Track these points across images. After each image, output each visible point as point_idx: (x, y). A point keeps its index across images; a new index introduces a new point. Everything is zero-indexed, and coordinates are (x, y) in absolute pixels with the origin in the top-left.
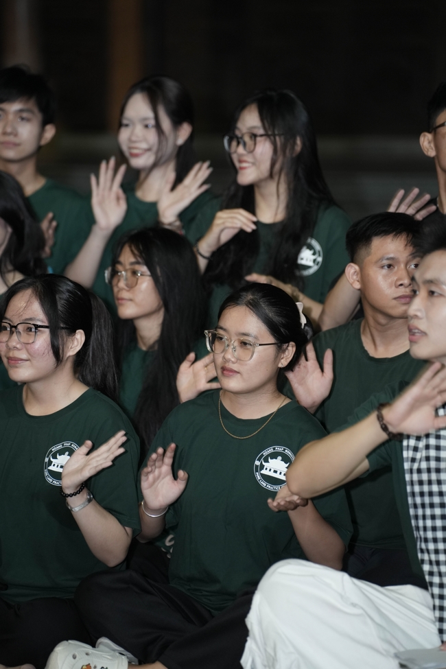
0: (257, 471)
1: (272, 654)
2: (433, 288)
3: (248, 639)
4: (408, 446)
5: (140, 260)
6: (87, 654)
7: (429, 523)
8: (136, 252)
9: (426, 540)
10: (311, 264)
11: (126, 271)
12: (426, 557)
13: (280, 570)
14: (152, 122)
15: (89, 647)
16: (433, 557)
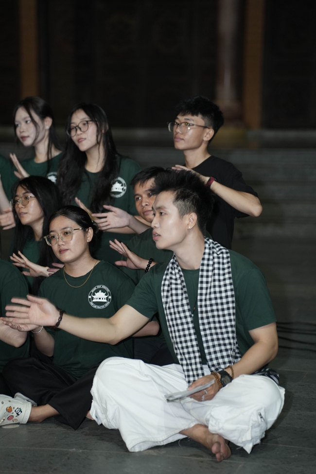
0: (90, 301)
1: (105, 407)
2: (162, 211)
3: (93, 401)
4: (163, 290)
5: (28, 191)
6: (9, 401)
7: (177, 334)
8: (25, 187)
9: (177, 343)
10: (121, 191)
11: (21, 198)
12: (178, 352)
13: (106, 363)
14: (29, 119)
15: (11, 398)
16: (181, 351)
